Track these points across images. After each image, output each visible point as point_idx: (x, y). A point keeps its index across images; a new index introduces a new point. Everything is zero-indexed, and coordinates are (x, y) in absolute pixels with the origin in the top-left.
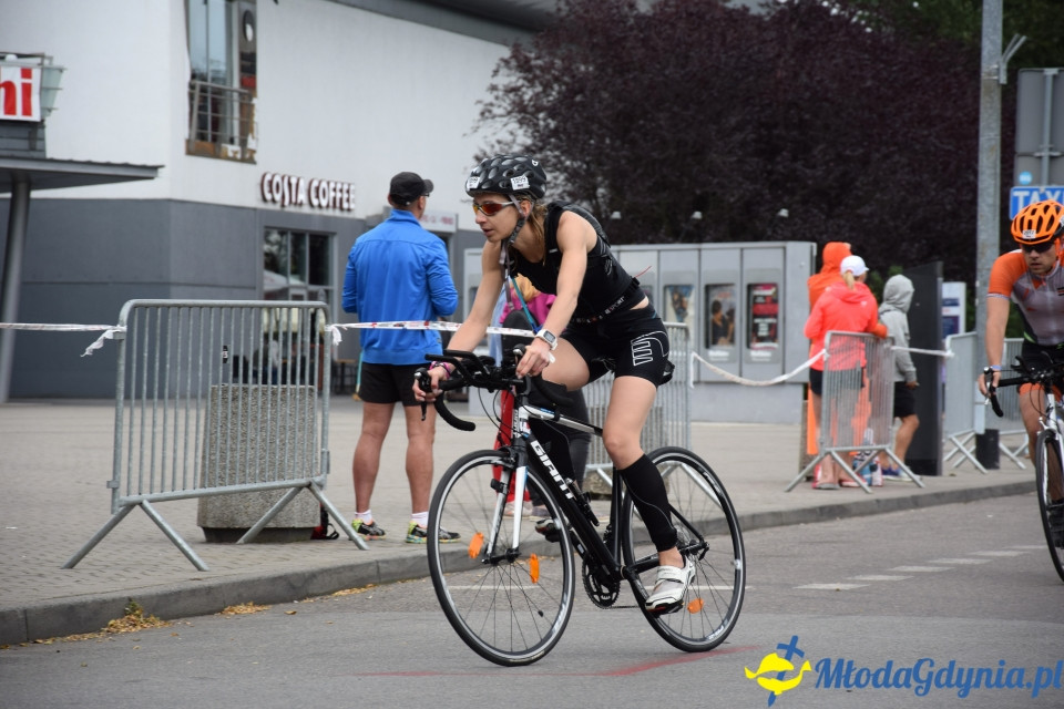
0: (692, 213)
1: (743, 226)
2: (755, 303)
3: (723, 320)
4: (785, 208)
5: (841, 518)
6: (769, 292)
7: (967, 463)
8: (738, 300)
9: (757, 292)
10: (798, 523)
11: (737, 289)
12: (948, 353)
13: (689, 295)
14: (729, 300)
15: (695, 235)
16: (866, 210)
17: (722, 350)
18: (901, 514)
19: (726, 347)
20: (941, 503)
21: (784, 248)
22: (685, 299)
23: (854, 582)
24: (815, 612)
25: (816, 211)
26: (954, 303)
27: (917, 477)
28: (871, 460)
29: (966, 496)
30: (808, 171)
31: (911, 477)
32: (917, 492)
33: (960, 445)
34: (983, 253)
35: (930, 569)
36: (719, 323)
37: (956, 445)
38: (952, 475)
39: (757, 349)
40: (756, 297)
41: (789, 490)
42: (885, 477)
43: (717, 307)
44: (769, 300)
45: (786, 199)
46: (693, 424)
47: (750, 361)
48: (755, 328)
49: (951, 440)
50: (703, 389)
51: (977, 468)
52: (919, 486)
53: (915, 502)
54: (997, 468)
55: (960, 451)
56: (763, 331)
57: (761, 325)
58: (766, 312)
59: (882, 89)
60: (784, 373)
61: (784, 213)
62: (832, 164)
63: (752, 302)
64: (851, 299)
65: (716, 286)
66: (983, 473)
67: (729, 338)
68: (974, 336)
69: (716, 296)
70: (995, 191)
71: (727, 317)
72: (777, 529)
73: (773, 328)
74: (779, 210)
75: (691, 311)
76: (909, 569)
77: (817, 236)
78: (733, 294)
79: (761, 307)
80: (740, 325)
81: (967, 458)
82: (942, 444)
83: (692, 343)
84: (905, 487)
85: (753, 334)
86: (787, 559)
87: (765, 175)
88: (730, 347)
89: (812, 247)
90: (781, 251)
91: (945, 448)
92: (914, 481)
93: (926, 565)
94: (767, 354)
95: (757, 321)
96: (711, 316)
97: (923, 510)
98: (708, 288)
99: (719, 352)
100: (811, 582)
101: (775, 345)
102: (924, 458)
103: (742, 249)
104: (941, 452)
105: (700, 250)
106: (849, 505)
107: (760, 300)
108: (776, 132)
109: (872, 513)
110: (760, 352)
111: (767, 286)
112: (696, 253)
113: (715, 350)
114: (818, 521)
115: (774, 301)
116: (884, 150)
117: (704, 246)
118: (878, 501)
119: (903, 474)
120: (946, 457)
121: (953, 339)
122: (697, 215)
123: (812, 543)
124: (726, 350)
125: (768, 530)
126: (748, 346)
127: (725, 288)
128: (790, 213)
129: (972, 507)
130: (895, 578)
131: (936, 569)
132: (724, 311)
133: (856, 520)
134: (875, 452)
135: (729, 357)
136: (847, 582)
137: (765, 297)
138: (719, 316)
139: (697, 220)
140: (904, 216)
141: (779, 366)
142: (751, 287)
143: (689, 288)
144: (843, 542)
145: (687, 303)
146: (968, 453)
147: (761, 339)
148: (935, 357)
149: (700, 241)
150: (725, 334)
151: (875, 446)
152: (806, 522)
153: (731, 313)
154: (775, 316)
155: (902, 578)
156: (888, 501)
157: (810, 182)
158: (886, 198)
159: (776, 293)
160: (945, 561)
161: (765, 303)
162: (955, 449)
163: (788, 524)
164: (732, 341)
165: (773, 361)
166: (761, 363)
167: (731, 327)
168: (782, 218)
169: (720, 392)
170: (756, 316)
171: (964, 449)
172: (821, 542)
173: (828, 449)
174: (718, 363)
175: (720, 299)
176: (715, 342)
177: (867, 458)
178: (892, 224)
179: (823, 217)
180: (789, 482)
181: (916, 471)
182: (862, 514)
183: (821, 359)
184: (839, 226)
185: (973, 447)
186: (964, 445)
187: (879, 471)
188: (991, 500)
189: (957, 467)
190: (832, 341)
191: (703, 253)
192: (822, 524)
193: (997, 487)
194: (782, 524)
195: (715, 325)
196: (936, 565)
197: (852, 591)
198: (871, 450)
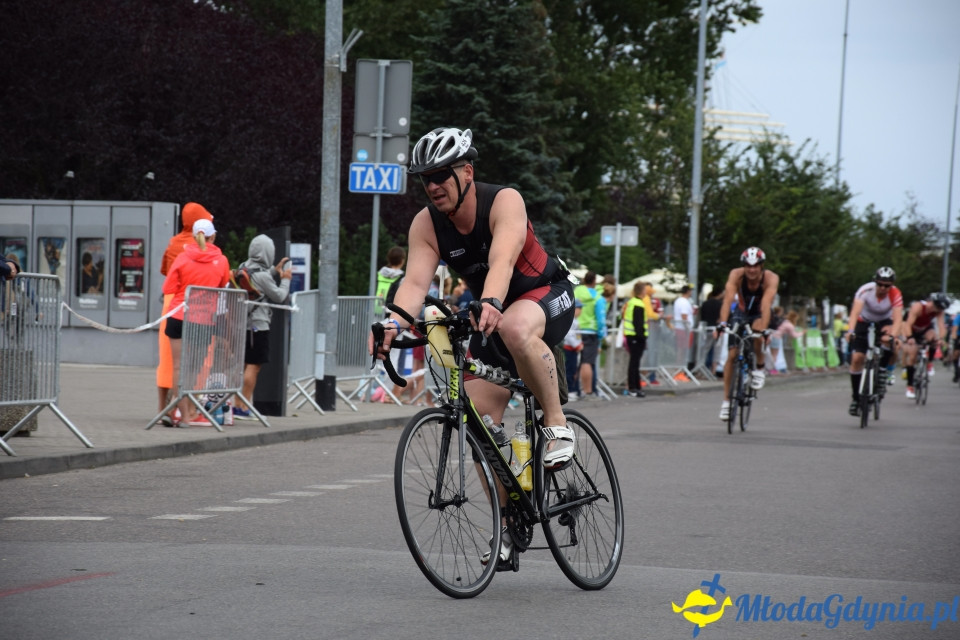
0: (66, 172)
1: (112, 187)
2: (123, 257)
3: (93, 270)
4: (151, 171)
5: (195, 454)
6: (136, 247)
7: (308, 405)
8: (107, 253)
9: (125, 247)
10: (156, 458)
11: (107, 243)
12: (294, 308)
13: (62, 247)
14: (99, 252)
15: (69, 192)
16: (224, 176)
17: (91, 298)
18: (248, 450)
19: (95, 295)
20: (283, 441)
21: (151, 208)
22: (58, 251)
23: (203, 513)
24: (166, 540)
25: (178, 176)
26: (300, 262)
27: (263, 418)
28: (224, 401)
29: (306, 435)
30: (168, 138)
31: (258, 417)
32: (263, 431)
33: (302, 389)
34: (325, 220)
35: (271, 501)
36: (90, 274)
37: (299, 389)
38: (295, 416)
39: (124, 298)
40: (124, 251)
41: (149, 428)
42: (236, 416)
43: (87, 258)
44: (135, 254)
45: (152, 163)
46: (62, 365)
47: (118, 309)
48: (123, 279)
49: (294, 384)
50: (72, 334)
51: (316, 409)
52: (266, 426)
53: (261, 440)
54: (333, 410)
55: (302, 394)
56: (130, 282)
57: (128, 276)
58: (134, 265)
59: (240, 68)
60: (148, 322)
61: (151, 175)
62: (191, 132)
63: (120, 255)
64: (203, 259)
65: (87, 240)
66: (321, 414)
67: (98, 287)
68: (316, 293)
69: (86, 249)
70: (337, 166)
71: (96, 268)
72: (137, 464)
73: (139, 279)
74: (146, 173)
75: (63, 262)
76: (253, 501)
77: (181, 198)
78: (102, 248)
79: (128, 260)
80: (108, 276)
81: (308, 400)
82: (287, 388)
83: (63, 291)
84: (253, 426)
85: (120, 285)
86: (144, 492)
87: (131, 139)
88: (99, 296)
89: (176, 207)
90: (148, 210)
91: (289, 391)
92: (261, 420)
93: (268, 497)
94: (134, 303)
95: (124, 272)
96: (82, 267)
97: (268, 447)
98: (80, 241)
99: (88, 300)
100: (164, 513)
101: (141, 295)
102: (270, 400)
103: (112, 207)
104: (286, 394)
105: (72, 206)
106: (202, 442)
107: (128, 254)
108: (143, 100)
109: (223, 449)
110: (127, 301)
111: (135, 241)
112: (69, 208)
113: (84, 298)
114: (174, 456)
115: (141, 255)
116: (242, 122)
117: (77, 202)
118: (228, 439)
119: (252, 415)
120: (289, 400)
121: (298, 295)
122: (70, 174)
123: (167, 477)
124: (95, 299)
125: (128, 464)
126: (116, 295)
127: (95, 242)
128: (155, 176)
129: (311, 444)
130: (239, 509)
131: (277, 501)
132: (94, 262)
133: (208, 456)
134: (227, 395)
135: (98, 305)
136: (197, 513)
137: (132, 251)
138: (89, 267)
139: (70, 178)
140: (257, 183)
141: (144, 314)
142: (119, 242)
143: (61, 240)
144: (195, 476)
145: (60, 253)
146: (309, 397)
147: (128, 290)
148: (283, 311)
149: (73, 197)
150: (95, 284)
151: (227, 390)
152: (163, 458)
153: (101, 264)
154: (141, 269)
155: (246, 509)
156: (237, 438)
157: (171, 149)
158: (240, 166)
159: (143, 247)
160: (285, 494)
161: (132, 257)
162: (298, 393)
163: (147, 459)
164: (101, 290)
165: (138, 309)
166: (127, 310)
167: (100, 277)
168: (149, 180)
169: (87, 336)
170: (123, 268)
171: (305, 393)
172: (175, 476)
173: (185, 392)
174: (88, 310)
175: (90, 252)
176: (85, 291)
177: (220, 400)
178: (246, 189)
179: (186, 182)
180: (149, 421)
181: (263, 413)
182: (214, 450)
183: (181, 311)
184: (200, 189)
185: (314, 391)
186: (306, 389)
187: (231, 411)
188: (327, 438)
189: (299, 408)
190: (191, 294)
191: (75, 208)
192: (178, 460)
193: (332, 427)
194: (141, 459)
195: (85, 274)
196: (277, 497)
197: (201, 521)
198: (224, 393)
